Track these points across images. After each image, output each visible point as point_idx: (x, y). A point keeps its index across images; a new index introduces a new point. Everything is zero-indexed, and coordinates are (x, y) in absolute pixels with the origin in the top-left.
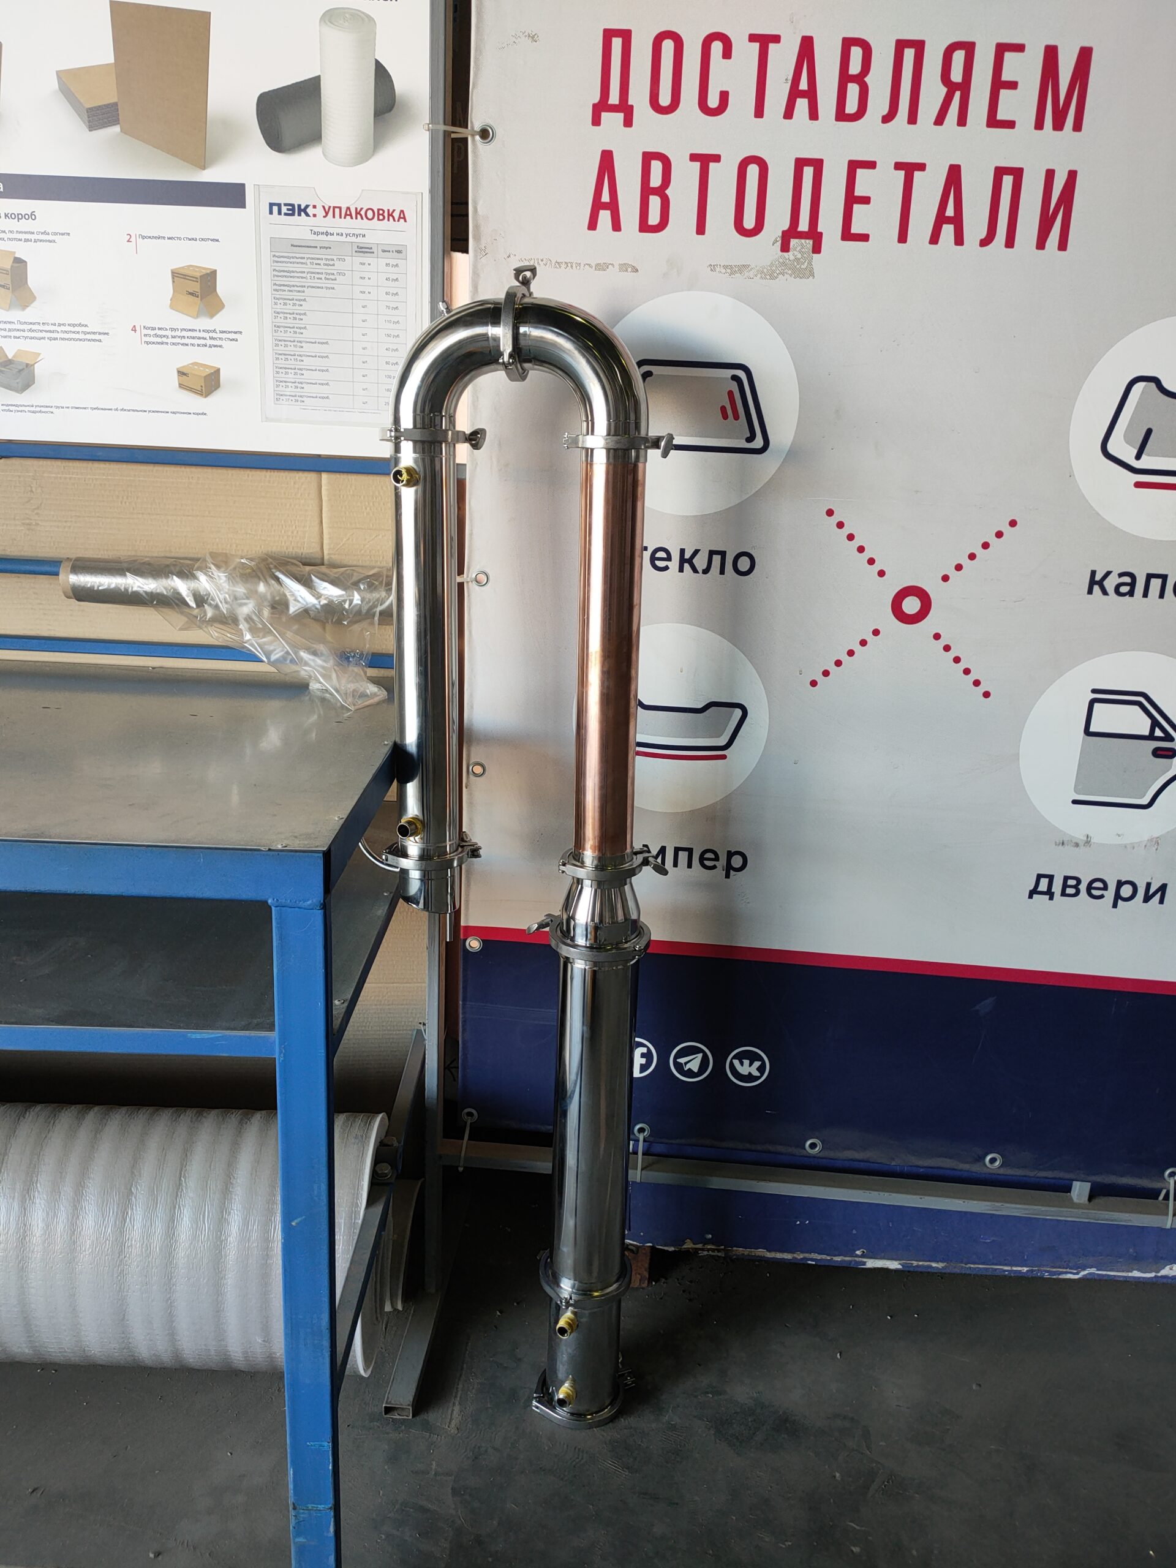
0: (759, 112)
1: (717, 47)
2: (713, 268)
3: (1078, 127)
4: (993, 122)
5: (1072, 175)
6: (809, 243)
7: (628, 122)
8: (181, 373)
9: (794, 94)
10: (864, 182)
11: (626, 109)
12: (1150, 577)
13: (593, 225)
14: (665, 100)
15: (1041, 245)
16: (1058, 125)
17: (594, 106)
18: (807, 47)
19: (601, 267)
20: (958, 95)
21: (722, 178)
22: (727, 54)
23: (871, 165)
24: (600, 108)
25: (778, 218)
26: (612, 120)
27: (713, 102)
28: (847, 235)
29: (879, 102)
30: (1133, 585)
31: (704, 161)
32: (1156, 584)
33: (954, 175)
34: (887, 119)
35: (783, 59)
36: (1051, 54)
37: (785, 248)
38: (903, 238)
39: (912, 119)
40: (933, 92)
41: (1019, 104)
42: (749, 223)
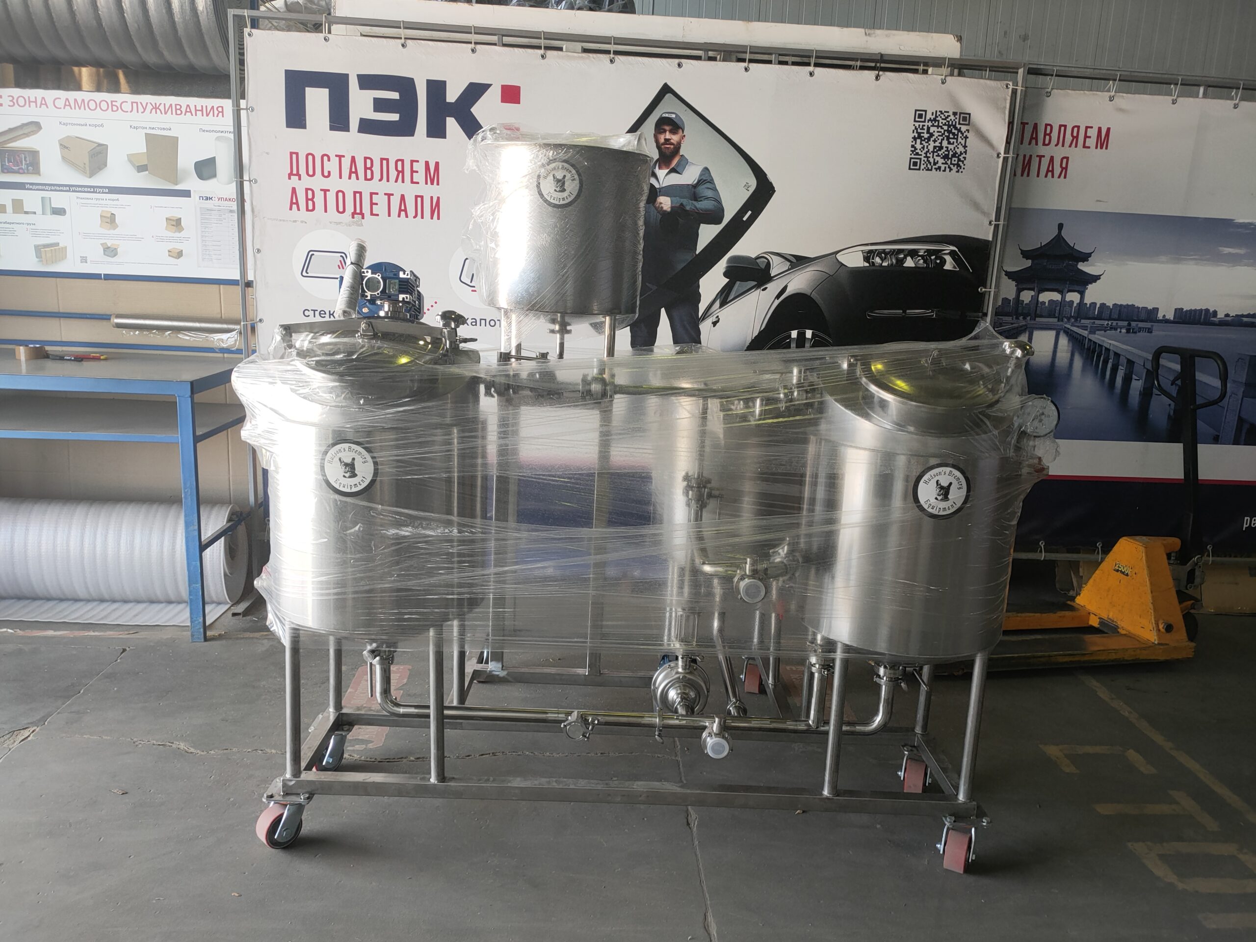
0: (341, 177)
1: (325, 158)
2: (331, 223)
3: (438, 184)
4: (412, 182)
5: (438, 198)
6: (360, 216)
7: (300, 179)
8: (169, 251)
9: (351, 172)
10: (375, 199)
11: (298, 175)
12: (481, 320)
13: (291, 209)
14: (311, 173)
15: (432, 218)
16: (432, 183)
17: (289, 174)
18: (353, 159)
19: (295, 221)
20: (401, 174)
21: (331, 197)
22: (329, 160)
23: (377, 194)
24: (291, 175)
25: (350, 208)
26: (295, 178)
27: (326, 174)
28: (372, 214)
29: (377, 175)
30: (476, 322)
31: (325, 191)
32: (483, 322)
33: (403, 197)
34: (381, 180)
35: (346, 163)
36: (427, 163)
37: (353, 217)
38: (389, 215)
39: (388, 181)
40: (393, 173)
41: (420, 177)
42: (341, 209)
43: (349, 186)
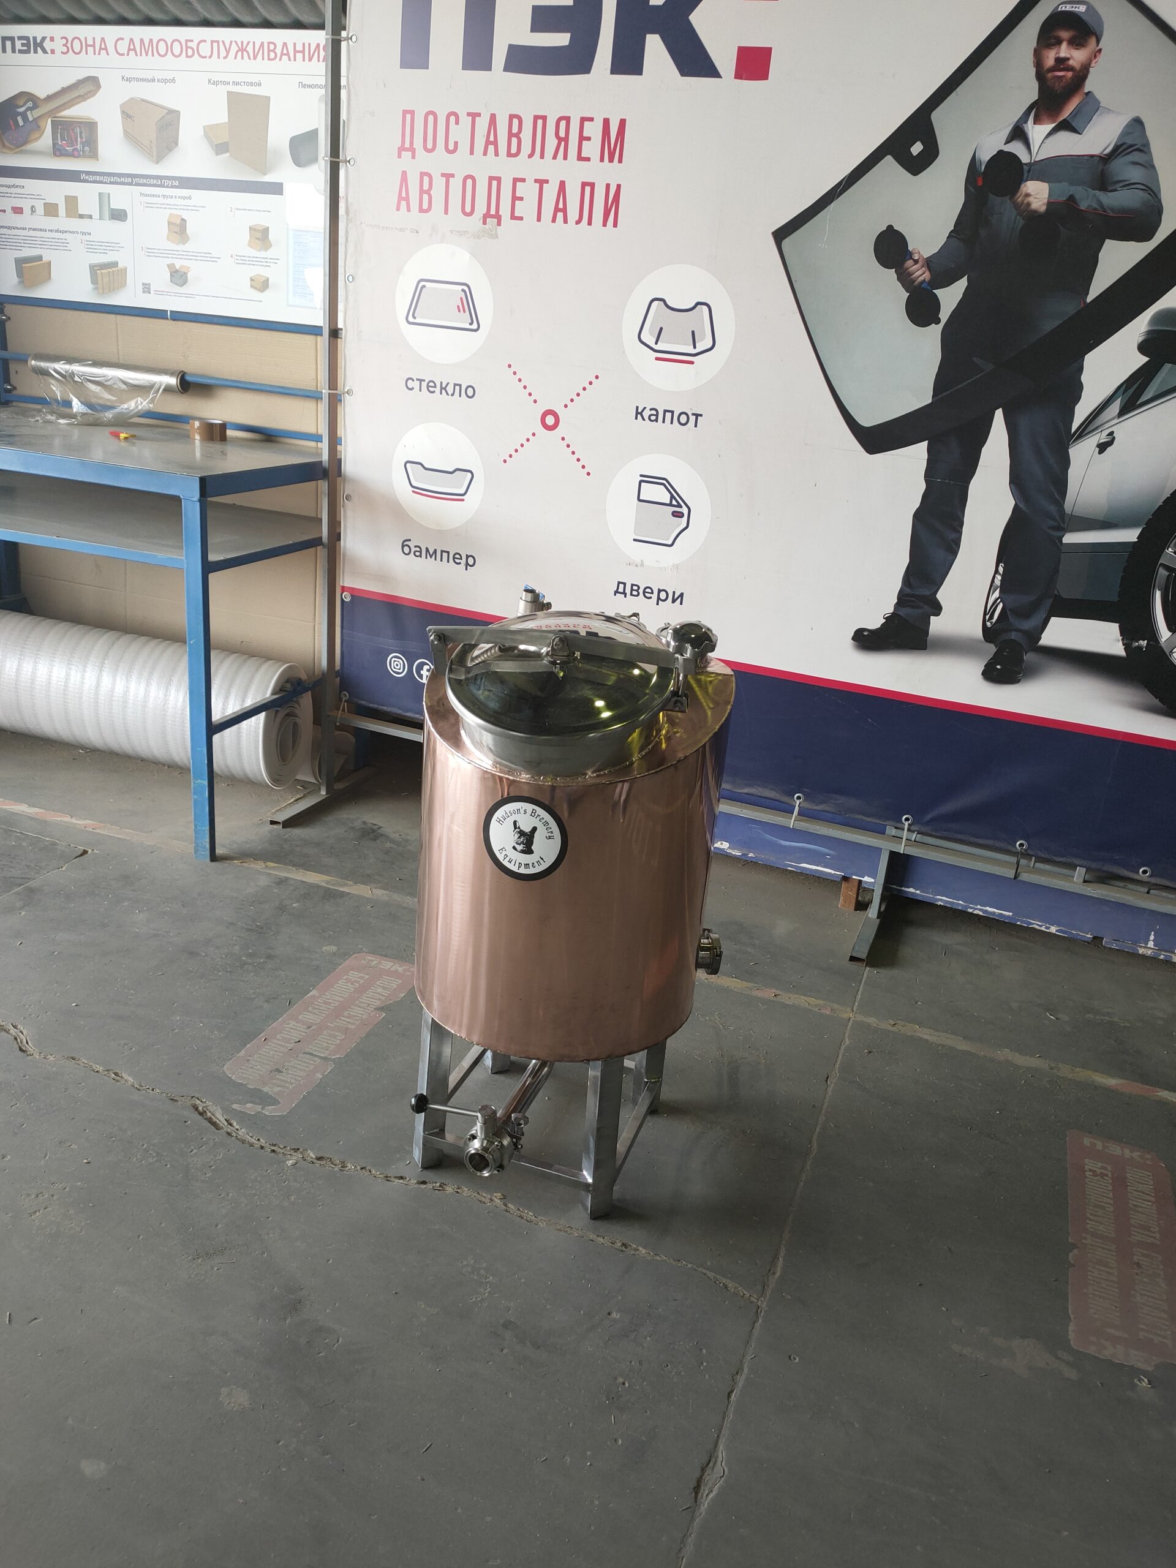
0: (472, 153)
1: (453, 119)
3: (620, 161)
4: (580, 158)
5: (619, 186)
6: (495, 220)
7: (413, 157)
8: (252, 280)
9: (488, 143)
10: (520, 189)
11: (412, 150)
13: (398, 208)
14: (430, 146)
15: (605, 225)
16: (611, 160)
17: (399, 148)
18: (493, 117)
19: (402, 230)
20: (563, 143)
21: (456, 184)
22: (457, 123)
23: (523, 180)
24: (402, 149)
25: (481, 208)
26: (407, 155)
27: (451, 147)
28: (513, 217)
29: (526, 148)
30: (657, 415)
31: (448, 176)
32: (668, 415)
33: (562, 186)
34: (531, 156)
35: (482, 124)
36: (606, 122)
37: (485, 223)
38: (539, 219)
39: (542, 156)
40: (551, 142)
41: (592, 149)
42: (468, 209)
43: (484, 166)
